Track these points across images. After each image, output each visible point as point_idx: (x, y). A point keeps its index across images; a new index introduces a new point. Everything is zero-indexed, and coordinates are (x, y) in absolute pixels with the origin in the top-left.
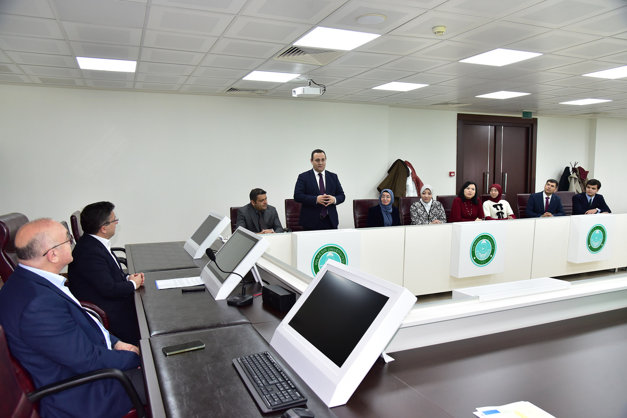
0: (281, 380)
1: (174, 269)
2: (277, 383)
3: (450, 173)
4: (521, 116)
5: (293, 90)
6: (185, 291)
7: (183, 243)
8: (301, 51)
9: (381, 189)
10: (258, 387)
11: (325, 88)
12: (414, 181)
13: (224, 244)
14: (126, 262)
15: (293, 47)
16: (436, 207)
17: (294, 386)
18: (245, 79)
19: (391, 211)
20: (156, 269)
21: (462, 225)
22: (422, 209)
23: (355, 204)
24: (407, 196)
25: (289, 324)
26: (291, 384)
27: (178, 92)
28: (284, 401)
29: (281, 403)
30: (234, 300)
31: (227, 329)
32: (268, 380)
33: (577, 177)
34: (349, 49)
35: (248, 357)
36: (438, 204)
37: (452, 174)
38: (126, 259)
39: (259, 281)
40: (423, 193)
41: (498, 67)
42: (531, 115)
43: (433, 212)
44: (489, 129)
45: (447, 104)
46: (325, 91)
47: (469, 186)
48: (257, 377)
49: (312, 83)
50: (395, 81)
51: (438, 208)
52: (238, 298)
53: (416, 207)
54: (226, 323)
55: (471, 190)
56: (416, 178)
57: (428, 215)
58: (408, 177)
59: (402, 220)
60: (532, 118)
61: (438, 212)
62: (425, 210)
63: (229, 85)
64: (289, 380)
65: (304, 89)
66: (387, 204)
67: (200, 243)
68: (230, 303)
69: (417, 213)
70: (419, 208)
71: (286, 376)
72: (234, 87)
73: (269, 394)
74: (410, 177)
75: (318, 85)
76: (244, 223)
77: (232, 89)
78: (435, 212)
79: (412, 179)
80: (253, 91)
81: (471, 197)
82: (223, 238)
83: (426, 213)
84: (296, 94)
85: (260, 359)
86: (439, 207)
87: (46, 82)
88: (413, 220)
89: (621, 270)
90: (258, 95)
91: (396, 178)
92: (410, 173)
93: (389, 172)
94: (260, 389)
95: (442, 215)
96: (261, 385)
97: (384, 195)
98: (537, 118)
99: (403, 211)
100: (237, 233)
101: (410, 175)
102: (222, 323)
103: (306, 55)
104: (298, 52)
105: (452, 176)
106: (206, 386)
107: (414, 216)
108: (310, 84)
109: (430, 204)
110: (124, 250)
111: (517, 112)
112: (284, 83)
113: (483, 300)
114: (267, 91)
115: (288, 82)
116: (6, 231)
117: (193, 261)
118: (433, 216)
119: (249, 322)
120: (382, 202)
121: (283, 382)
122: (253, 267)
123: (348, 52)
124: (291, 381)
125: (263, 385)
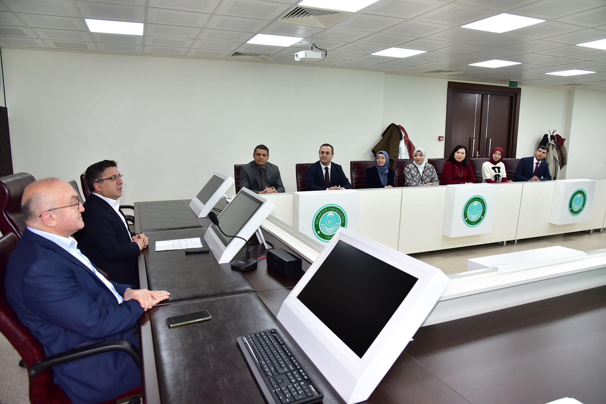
0: (292, 368)
1: (179, 228)
2: (288, 372)
3: (440, 137)
4: (507, 85)
5: (295, 54)
6: (189, 253)
7: (189, 201)
8: (306, 12)
9: (376, 151)
10: (266, 377)
11: (326, 52)
12: (406, 145)
13: (228, 204)
14: (134, 220)
15: (298, 7)
16: (429, 169)
17: (307, 376)
18: (250, 42)
19: (387, 171)
20: (161, 228)
21: (456, 187)
22: (415, 170)
23: (352, 165)
24: (399, 158)
25: (298, 297)
26: (303, 374)
27: (184, 56)
28: (297, 398)
29: (294, 400)
30: (238, 264)
31: (231, 298)
32: (277, 368)
33: (554, 144)
34: (354, 11)
35: (254, 335)
36: (431, 166)
37: (441, 139)
38: (133, 217)
39: (263, 243)
40: (415, 156)
41: (497, 34)
42: (517, 85)
43: (426, 174)
44: (477, 97)
45: (440, 71)
46: (326, 55)
47: (459, 151)
48: (265, 363)
49: (314, 47)
50: (394, 47)
51: (430, 170)
52: (242, 262)
53: (409, 168)
54: (229, 291)
55: (460, 154)
56: (408, 142)
57: (421, 176)
58: (401, 141)
59: (395, 181)
60: (517, 88)
61: (431, 174)
62: (418, 172)
63: (233, 49)
64: (301, 368)
65: (306, 53)
66: (382, 165)
67: (204, 202)
68: (234, 268)
69: (411, 174)
70: (413, 169)
71: (297, 362)
72: (238, 51)
73: (280, 386)
74: (403, 140)
75: (320, 49)
76: (247, 182)
77: (236, 54)
78: (428, 173)
79: (405, 142)
80: (256, 55)
81: (460, 160)
82: (227, 198)
83: (419, 174)
84: (298, 58)
85: (267, 339)
86: (432, 169)
87: (61, 47)
88: (407, 181)
89: (595, 231)
90: (261, 60)
91: (390, 141)
92: (403, 137)
93: (383, 135)
94: (269, 379)
95: (435, 177)
96: (270, 374)
97: (378, 157)
98: (521, 88)
99: (396, 173)
100: (241, 194)
101: (403, 139)
102: (226, 291)
103: (311, 17)
104: (302, 14)
105: (441, 140)
106: (208, 372)
107: (408, 177)
108: (312, 49)
109: (423, 165)
110: (132, 208)
111: (504, 81)
112: (287, 47)
113: (501, 272)
114: (269, 55)
115: (291, 47)
116: (7, 192)
117: (198, 219)
118: (426, 177)
119: (254, 289)
120: (378, 164)
121: (294, 371)
122: (257, 230)
123: (353, 14)
124: (303, 370)
125: (271, 375)
